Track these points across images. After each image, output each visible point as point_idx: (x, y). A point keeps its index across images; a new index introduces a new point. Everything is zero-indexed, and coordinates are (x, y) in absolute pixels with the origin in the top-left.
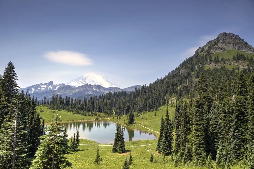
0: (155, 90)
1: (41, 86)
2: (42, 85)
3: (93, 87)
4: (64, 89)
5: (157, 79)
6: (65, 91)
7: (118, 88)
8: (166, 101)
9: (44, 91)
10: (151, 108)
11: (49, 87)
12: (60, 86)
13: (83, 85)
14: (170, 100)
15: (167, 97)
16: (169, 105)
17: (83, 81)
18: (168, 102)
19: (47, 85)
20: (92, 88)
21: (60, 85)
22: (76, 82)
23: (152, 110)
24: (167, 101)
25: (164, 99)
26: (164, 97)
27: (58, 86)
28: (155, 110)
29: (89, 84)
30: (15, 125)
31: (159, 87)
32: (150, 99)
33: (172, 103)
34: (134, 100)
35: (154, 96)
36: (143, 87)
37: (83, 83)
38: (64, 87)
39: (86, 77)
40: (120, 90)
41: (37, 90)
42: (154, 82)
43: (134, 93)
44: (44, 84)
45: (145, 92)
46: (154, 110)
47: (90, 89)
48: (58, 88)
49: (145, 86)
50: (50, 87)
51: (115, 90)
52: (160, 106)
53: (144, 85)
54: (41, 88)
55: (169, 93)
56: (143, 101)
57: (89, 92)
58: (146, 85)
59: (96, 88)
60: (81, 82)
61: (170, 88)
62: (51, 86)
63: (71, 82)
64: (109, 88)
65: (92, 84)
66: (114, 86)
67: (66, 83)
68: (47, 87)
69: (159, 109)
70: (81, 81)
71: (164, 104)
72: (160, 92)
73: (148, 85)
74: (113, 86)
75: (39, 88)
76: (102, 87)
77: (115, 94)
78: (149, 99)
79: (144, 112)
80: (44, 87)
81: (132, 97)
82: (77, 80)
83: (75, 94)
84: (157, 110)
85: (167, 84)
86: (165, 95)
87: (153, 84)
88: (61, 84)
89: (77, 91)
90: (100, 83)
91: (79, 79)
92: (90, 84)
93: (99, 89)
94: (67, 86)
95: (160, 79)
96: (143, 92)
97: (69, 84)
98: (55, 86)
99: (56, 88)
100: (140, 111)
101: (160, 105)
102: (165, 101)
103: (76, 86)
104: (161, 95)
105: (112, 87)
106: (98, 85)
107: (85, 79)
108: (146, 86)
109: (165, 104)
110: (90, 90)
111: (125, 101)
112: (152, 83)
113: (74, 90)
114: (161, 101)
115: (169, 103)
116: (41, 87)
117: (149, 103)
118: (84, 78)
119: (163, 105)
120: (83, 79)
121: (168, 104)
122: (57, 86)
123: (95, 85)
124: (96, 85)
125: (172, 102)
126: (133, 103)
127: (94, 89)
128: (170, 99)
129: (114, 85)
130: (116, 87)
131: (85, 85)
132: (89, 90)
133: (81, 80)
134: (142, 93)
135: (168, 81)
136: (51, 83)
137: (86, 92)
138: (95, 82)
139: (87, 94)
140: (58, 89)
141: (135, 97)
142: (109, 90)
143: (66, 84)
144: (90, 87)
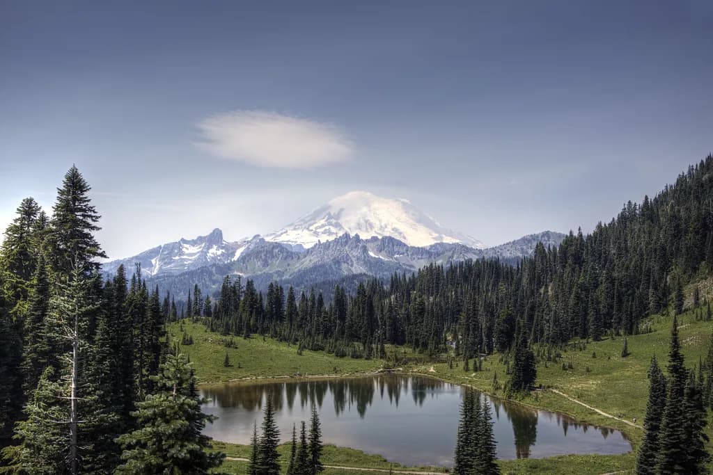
0: (622, 251)
1: (184, 250)
2: (185, 245)
3: (368, 245)
4: (263, 257)
5: (630, 202)
6: (266, 264)
7: (465, 249)
8: (670, 294)
9: (192, 269)
10: (609, 326)
11: (211, 251)
12: (248, 248)
13: (331, 238)
14: (688, 290)
15: (673, 278)
16: (686, 310)
17: (330, 224)
18: (681, 297)
19: (203, 245)
20: (365, 250)
21: (248, 242)
22: (306, 231)
23: (609, 332)
24: (673, 295)
25: (662, 285)
26: (661, 279)
27: (240, 246)
28: (622, 332)
29: (352, 235)
30: (73, 393)
31: (639, 236)
32: (602, 287)
33: (697, 303)
34: (532, 293)
35: (615, 274)
36: (570, 240)
37: (330, 233)
38: (264, 251)
39: (342, 210)
40: (474, 253)
41: (170, 263)
42: (616, 219)
43: (532, 262)
44: (193, 243)
45: (578, 260)
46: (618, 334)
47: (356, 253)
48: (242, 253)
49: (576, 234)
50: (214, 251)
51: (452, 257)
52: (647, 315)
53: (571, 232)
54: (183, 255)
55: (681, 260)
56: (572, 296)
57: (352, 265)
58: (580, 229)
60: (322, 230)
61: (689, 239)
62: (215, 247)
63: (286, 232)
64: (431, 246)
65: (364, 236)
66: (448, 240)
67: (267, 236)
68: (204, 253)
69: (643, 327)
70: (323, 226)
71: (661, 306)
72: (642, 255)
73: (589, 230)
74: (444, 242)
75: (177, 258)
76: (400, 244)
77: (452, 270)
78: (596, 287)
79: (578, 340)
80: (194, 254)
81: (525, 281)
82: (306, 223)
83: (303, 274)
84: (631, 333)
85: (674, 224)
86: (665, 269)
87: (612, 225)
88: (250, 239)
89: (307, 263)
90: (395, 230)
91: (314, 217)
92: (357, 236)
93: (391, 254)
94: (271, 246)
95: (640, 202)
96: (570, 261)
97: (279, 240)
98: (230, 250)
99: (233, 254)
100: (561, 338)
101: (643, 312)
102: (665, 295)
103: (307, 246)
104: (649, 271)
105: (442, 245)
106: (384, 239)
107: (338, 216)
108: (581, 235)
109: (666, 306)
110: (358, 259)
111: (494, 297)
112: (606, 221)
113: (299, 258)
114: (650, 294)
115: (686, 303)
116: (181, 253)
117: (598, 303)
118: (332, 214)
119: (657, 313)
120: (330, 217)
121: (681, 305)
122: (236, 246)
123: (375, 239)
124: (380, 237)
125: (697, 299)
126: (529, 305)
127: (371, 254)
128: (691, 286)
129: (450, 234)
130: (457, 241)
131: (336, 241)
132: (354, 259)
133: (323, 222)
134: (566, 263)
135: (679, 211)
136: (215, 237)
137: (344, 266)
138: (376, 228)
139: (346, 273)
140: (244, 258)
141: (538, 280)
142: (430, 257)
143: (267, 239)
144: (357, 246)
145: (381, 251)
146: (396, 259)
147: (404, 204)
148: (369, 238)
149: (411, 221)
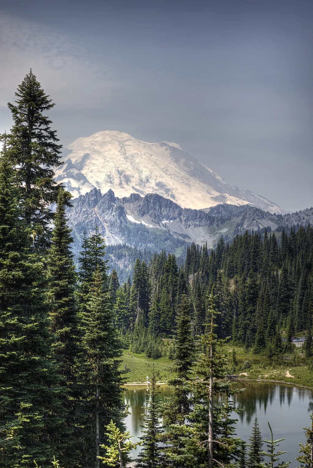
3: (126, 206)
7: (259, 213)
17: (69, 176)
20: (122, 212)
29: (104, 191)
37: (72, 189)
39: (87, 157)
40: (272, 220)
47: (109, 216)
51: (242, 224)
57: (103, 234)
59: (142, 213)
64: (212, 209)
65: (121, 193)
74: (229, 203)
76: (171, 205)
90: (160, 185)
92: (111, 193)
93: (157, 219)
105: (226, 207)
106: (149, 197)
107: (81, 165)
110: (112, 225)
118: (73, 162)
123: (135, 197)
124: (143, 196)
127: (130, 218)
129: (236, 193)
130: (246, 203)
132: (106, 225)
138: (134, 182)
144: (110, 207)
145: (143, 215)
146: (165, 226)
147: (173, 149)
148: (128, 195)
149: (183, 174)
